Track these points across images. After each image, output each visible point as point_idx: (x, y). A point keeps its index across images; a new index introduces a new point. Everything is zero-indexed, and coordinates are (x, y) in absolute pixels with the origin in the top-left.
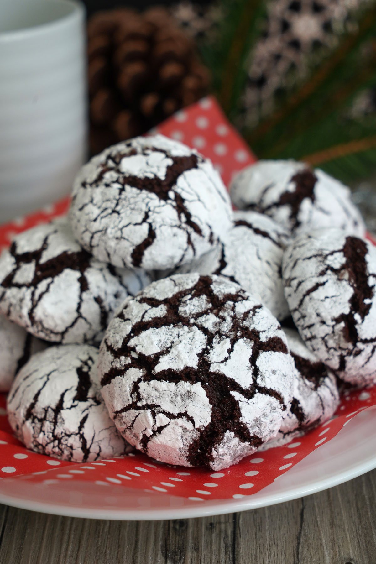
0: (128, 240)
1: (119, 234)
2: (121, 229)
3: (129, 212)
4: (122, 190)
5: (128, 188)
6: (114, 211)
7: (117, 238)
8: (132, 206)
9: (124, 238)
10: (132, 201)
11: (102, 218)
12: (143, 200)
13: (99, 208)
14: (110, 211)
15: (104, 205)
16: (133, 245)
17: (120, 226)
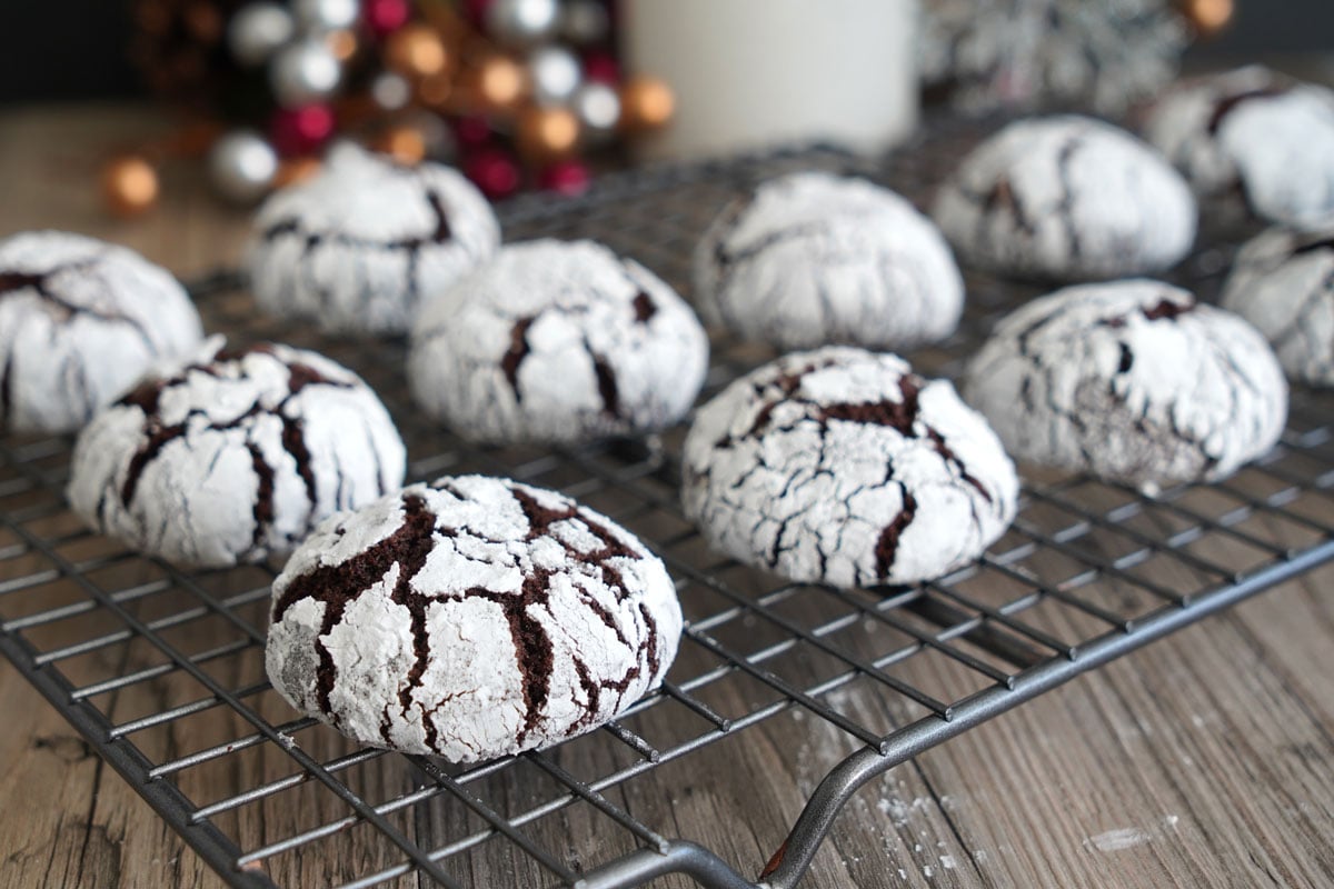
0: (863, 520)
1: (842, 511)
2: (846, 502)
3: (851, 467)
4: (823, 430)
5: (834, 424)
6: (819, 472)
7: (840, 520)
8: (856, 456)
9: (856, 518)
10: (852, 446)
11: (796, 489)
12: (874, 442)
13: (783, 471)
14: (810, 472)
15: (793, 466)
16: (875, 527)
17: (842, 495)
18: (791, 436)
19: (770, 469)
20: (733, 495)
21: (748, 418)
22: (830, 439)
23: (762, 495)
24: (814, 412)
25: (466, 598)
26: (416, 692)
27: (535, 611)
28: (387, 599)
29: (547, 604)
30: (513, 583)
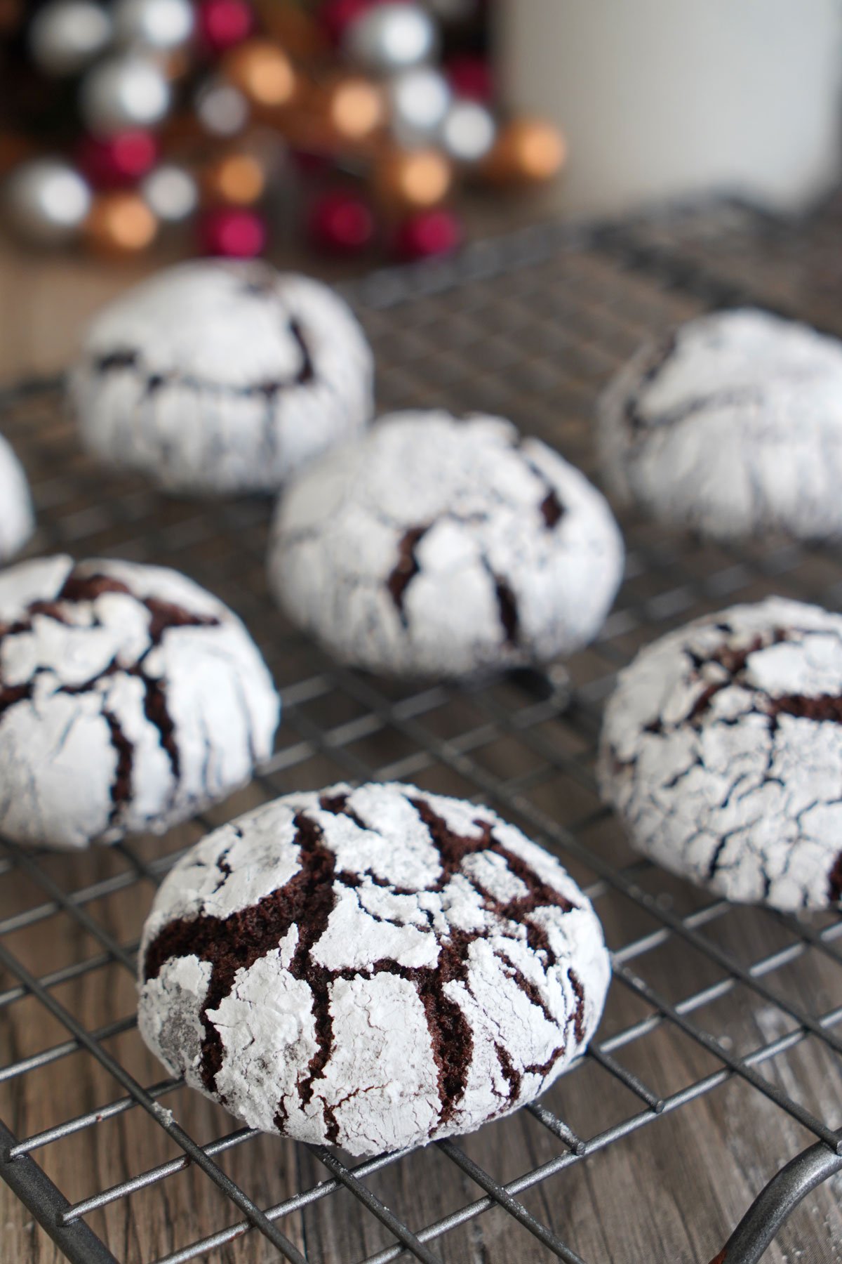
18: (735, 732)
19: (711, 770)
20: (665, 797)
21: (684, 701)
22: (781, 739)
23: (698, 802)
24: (763, 704)
25: (375, 973)
26: (316, 1085)
27: (453, 990)
28: (285, 972)
29: (465, 980)
30: (426, 954)
